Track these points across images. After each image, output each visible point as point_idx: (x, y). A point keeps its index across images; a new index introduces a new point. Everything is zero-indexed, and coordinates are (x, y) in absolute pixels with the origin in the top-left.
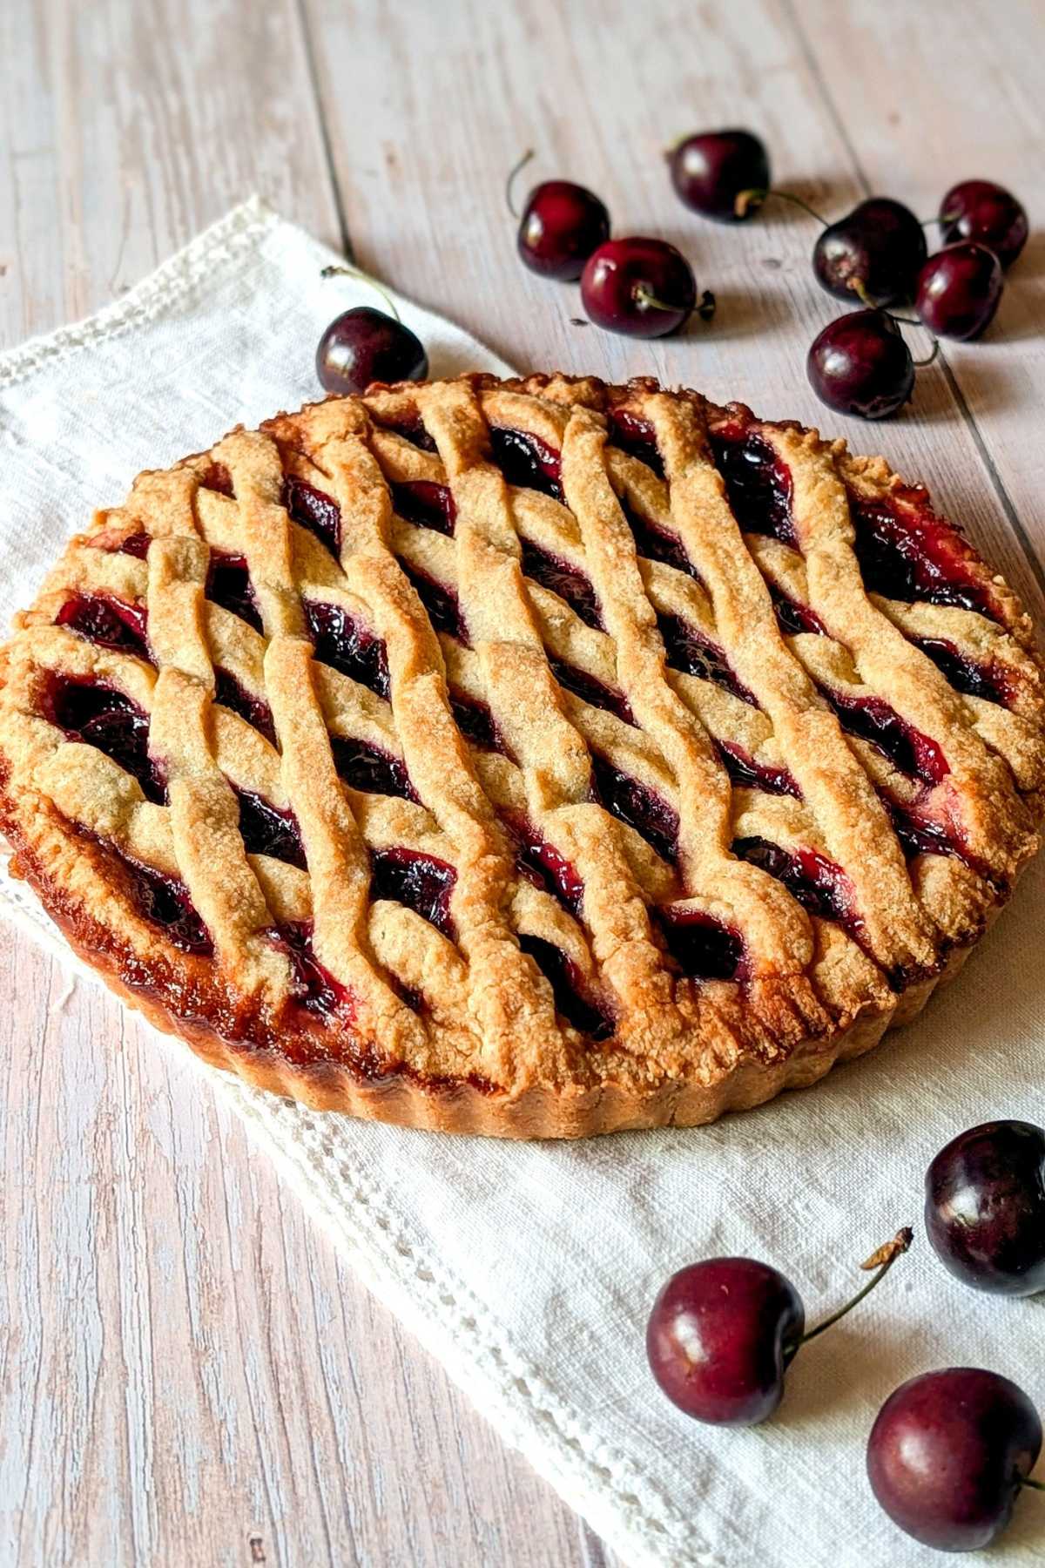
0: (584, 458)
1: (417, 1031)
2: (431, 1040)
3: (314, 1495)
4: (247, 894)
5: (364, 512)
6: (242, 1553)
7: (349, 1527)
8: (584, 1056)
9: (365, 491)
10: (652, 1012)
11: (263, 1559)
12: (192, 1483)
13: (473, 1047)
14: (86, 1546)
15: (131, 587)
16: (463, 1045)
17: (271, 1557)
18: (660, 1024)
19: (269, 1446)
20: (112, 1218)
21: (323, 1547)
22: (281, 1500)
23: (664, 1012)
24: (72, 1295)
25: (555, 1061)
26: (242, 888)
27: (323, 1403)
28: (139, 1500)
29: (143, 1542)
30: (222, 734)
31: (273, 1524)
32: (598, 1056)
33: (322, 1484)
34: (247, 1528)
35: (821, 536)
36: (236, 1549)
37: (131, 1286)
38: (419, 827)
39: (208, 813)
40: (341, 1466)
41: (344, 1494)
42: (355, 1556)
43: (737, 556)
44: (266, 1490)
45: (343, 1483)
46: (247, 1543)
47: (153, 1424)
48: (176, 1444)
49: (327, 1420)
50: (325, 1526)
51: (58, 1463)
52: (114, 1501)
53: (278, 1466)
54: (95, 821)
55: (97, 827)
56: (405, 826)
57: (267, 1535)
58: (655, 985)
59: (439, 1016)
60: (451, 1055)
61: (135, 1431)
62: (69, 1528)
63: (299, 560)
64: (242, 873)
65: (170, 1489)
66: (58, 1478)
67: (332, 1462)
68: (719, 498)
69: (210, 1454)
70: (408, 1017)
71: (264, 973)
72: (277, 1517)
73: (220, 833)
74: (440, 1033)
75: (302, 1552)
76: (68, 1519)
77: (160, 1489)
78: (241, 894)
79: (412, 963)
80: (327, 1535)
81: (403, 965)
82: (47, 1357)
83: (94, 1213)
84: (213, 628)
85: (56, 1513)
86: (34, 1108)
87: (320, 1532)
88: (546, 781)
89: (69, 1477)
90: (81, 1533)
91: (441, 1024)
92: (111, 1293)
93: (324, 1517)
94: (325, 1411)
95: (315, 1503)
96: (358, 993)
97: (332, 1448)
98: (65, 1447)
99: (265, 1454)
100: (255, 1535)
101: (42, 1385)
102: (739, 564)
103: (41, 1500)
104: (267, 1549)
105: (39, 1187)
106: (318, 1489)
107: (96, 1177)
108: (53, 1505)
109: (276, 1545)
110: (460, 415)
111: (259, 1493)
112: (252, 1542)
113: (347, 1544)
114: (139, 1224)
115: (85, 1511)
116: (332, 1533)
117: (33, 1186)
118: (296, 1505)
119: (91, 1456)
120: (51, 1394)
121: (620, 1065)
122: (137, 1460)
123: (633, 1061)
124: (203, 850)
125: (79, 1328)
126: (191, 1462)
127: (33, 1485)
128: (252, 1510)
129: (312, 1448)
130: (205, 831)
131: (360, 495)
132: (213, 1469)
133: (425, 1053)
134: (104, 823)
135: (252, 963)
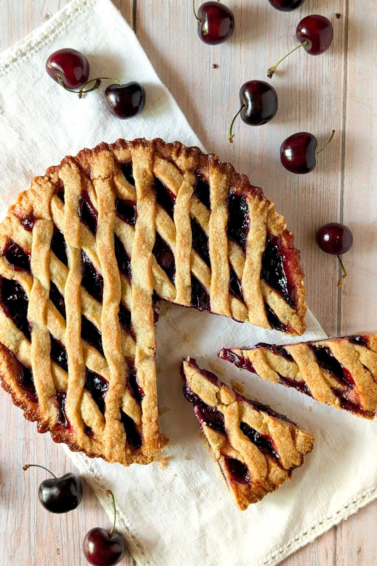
0: (182, 207)
1: (88, 443)
2: (92, 444)
3: (72, 539)
4: (49, 385)
5: (105, 222)
6: (55, 552)
7: (79, 548)
8: (131, 457)
9: (106, 214)
10: (151, 446)
11: (59, 554)
12: (45, 532)
13: (102, 448)
14: (20, 545)
15: (27, 242)
16: (100, 447)
17: (61, 554)
18: (152, 450)
19: (63, 524)
20: (29, 453)
21: (73, 553)
22: (64, 539)
23: (154, 446)
24: (18, 474)
25: (122, 459)
26: (48, 383)
27: (77, 514)
28: (32, 534)
29: (33, 546)
30: (49, 318)
31: (62, 545)
32: (134, 457)
33: (75, 537)
34: (56, 545)
35: (254, 248)
36: (53, 550)
37: (32, 474)
38: (101, 366)
39: (41, 352)
40: (79, 532)
41: (79, 540)
42: (80, 556)
43: (223, 260)
44: (62, 536)
45: (79, 537)
46: (56, 549)
47: (36, 514)
48: (42, 521)
49: (77, 519)
50: (74, 548)
51: (14, 521)
52: (27, 534)
53: (65, 530)
54: (9, 346)
55: (10, 348)
56: (97, 366)
57: (61, 548)
58: (154, 439)
59: (95, 438)
60: (96, 449)
61: (32, 515)
62: (16, 539)
63: (82, 240)
64: (48, 377)
65: (39, 532)
66: (14, 525)
67: (77, 531)
68: (223, 230)
69: (49, 524)
70: (87, 439)
71: (51, 415)
72: (63, 543)
73: (44, 360)
74: (94, 443)
75: (68, 554)
76: (16, 537)
77: (37, 531)
78: (47, 386)
79: (90, 422)
80: (74, 550)
81: (88, 421)
82: (12, 492)
83: (24, 450)
84: (51, 268)
85: (13, 535)
86: (9, 413)
87: (73, 549)
88: (141, 353)
89: (17, 526)
90: (19, 540)
91: (95, 440)
92: (28, 476)
93: (74, 545)
94: (77, 517)
95: (72, 541)
96: (74, 429)
97: (77, 527)
98: (16, 517)
99: (62, 527)
100: (58, 547)
101: (10, 499)
102: (223, 263)
103: (10, 531)
104: (60, 551)
105: (10, 438)
106: (73, 538)
107: (25, 439)
108: (12, 533)
109: (63, 550)
110: (145, 174)
111: (60, 537)
112: (57, 549)
113: (79, 553)
114: (35, 455)
115: (20, 535)
116: (76, 550)
117: (9, 439)
118: (68, 541)
119: (21, 521)
120: (13, 502)
121: (140, 459)
122: (32, 523)
123: (144, 458)
124: (39, 365)
125: (20, 484)
126: (45, 526)
127: (8, 526)
128: (58, 541)
129: (73, 526)
130: (40, 359)
131: (105, 216)
132: (50, 529)
133: (90, 448)
134: (11, 348)
135: (47, 411)
